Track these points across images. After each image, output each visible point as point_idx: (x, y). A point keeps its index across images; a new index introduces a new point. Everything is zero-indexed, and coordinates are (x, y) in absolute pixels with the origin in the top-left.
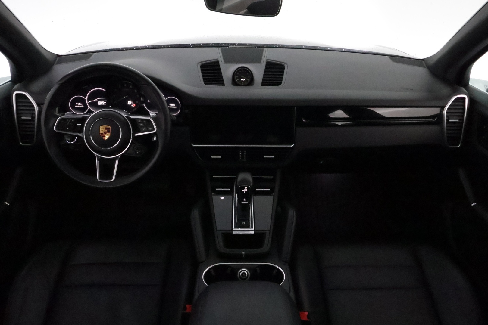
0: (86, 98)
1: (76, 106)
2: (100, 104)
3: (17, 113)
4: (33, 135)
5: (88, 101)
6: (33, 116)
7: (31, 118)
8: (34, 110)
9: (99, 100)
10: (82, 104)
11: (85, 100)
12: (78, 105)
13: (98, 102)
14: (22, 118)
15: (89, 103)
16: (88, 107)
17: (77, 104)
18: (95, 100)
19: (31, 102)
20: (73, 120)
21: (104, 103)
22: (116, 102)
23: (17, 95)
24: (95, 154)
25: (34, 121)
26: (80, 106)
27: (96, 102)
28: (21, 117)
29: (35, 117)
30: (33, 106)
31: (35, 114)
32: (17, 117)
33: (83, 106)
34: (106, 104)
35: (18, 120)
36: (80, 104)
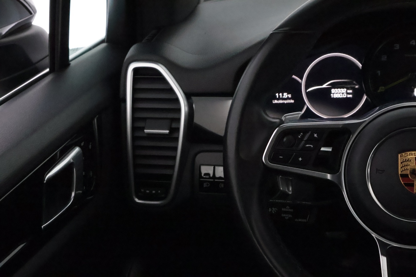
0: (301, 79)
1: (276, 102)
2: (336, 96)
3: (134, 119)
4: (171, 176)
5: (307, 88)
6: (174, 125)
7: (167, 132)
8: (179, 110)
9: (335, 86)
10: (290, 96)
11: (300, 84)
12: (279, 99)
13: (333, 91)
14: (146, 131)
15: (308, 94)
16: (305, 103)
17: (277, 94)
18: (325, 86)
19: (171, 90)
20: (316, 135)
21: (347, 93)
22: (381, 89)
23: (136, 70)
24: (374, 235)
25: (177, 139)
26: (286, 102)
27: (328, 91)
28: (143, 128)
29: (178, 129)
30: (177, 100)
31: (179, 120)
32: (134, 128)
33: (292, 101)
34: (351, 96)
35: (134, 138)
36: (285, 95)
